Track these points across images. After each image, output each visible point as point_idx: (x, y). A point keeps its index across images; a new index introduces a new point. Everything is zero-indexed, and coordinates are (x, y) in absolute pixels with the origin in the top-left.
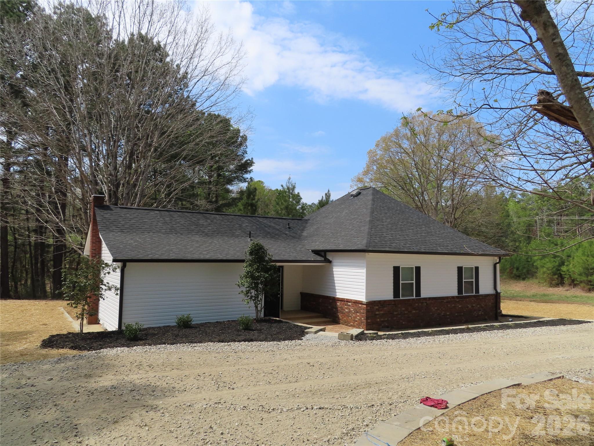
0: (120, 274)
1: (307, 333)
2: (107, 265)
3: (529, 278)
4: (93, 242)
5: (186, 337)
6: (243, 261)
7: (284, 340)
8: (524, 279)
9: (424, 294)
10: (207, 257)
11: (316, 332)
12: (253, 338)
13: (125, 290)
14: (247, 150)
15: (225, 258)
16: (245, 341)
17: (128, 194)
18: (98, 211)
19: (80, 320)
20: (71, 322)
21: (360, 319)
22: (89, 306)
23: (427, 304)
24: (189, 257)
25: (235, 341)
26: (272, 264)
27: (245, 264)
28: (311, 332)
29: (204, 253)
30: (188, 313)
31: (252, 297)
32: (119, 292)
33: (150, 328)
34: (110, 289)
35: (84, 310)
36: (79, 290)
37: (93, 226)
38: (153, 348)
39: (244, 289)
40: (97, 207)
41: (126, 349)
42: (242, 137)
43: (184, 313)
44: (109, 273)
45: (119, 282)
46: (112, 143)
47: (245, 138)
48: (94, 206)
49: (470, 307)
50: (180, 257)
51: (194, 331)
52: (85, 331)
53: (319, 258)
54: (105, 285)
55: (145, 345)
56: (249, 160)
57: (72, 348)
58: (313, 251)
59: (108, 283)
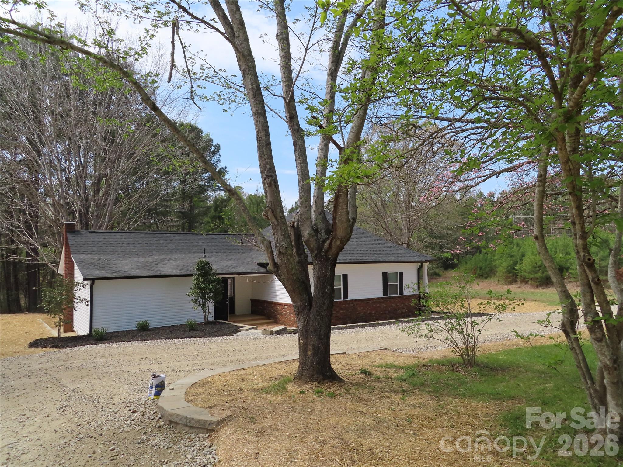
0: (89, 290)
1: (240, 331)
2: (78, 283)
3: (491, 277)
4: (66, 263)
5: (142, 336)
6: (192, 275)
7: (218, 336)
8: (486, 278)
9: (351, 297)
10: (164, 273)
11: (247, 330)
12: (194, 335)
13: (94, 302)
14: (221, 159)
15: (178, 274)
16: (186, 338)
17: (97, 216)
18: (70, 236)
19: (58, 327)
20: (50, 330)
21: (294, 319)
22: (65, 316)
23: (354, 305)
24: (147, 273)
25: (179, 338)
26: (217, 276)
27: (193, 278)
28: (243, 330)
29: (162, 269)
30: (146, 319)
31: (200, 304)
32: (89, 303)
33: (115, 332)
34: (81, 302)
35: (60, 319)
36: (56, 304)
37: (66, 249)
38: (114, 345)
39: (193, 298)
40: (69, 232)
41: (94, 346)
42: (215, 146)
43: (143, 319)
44: (80, 289)
45: (89, 296)
46: (81, 169)
47: (218, 148)
48: (67, 232)
49: (394, 306)
50: (141, 274)
51: (149, 332)
52: (62, 336)
53: (263, 270)
54: (77, 299)
55: (108, 343)
56: (223, 168)
57: (53, 347)
58: (258, 264)
59: (80, 297)
